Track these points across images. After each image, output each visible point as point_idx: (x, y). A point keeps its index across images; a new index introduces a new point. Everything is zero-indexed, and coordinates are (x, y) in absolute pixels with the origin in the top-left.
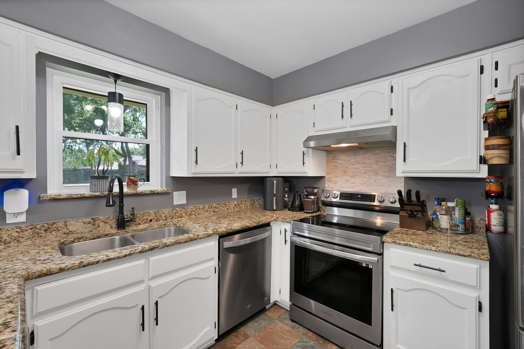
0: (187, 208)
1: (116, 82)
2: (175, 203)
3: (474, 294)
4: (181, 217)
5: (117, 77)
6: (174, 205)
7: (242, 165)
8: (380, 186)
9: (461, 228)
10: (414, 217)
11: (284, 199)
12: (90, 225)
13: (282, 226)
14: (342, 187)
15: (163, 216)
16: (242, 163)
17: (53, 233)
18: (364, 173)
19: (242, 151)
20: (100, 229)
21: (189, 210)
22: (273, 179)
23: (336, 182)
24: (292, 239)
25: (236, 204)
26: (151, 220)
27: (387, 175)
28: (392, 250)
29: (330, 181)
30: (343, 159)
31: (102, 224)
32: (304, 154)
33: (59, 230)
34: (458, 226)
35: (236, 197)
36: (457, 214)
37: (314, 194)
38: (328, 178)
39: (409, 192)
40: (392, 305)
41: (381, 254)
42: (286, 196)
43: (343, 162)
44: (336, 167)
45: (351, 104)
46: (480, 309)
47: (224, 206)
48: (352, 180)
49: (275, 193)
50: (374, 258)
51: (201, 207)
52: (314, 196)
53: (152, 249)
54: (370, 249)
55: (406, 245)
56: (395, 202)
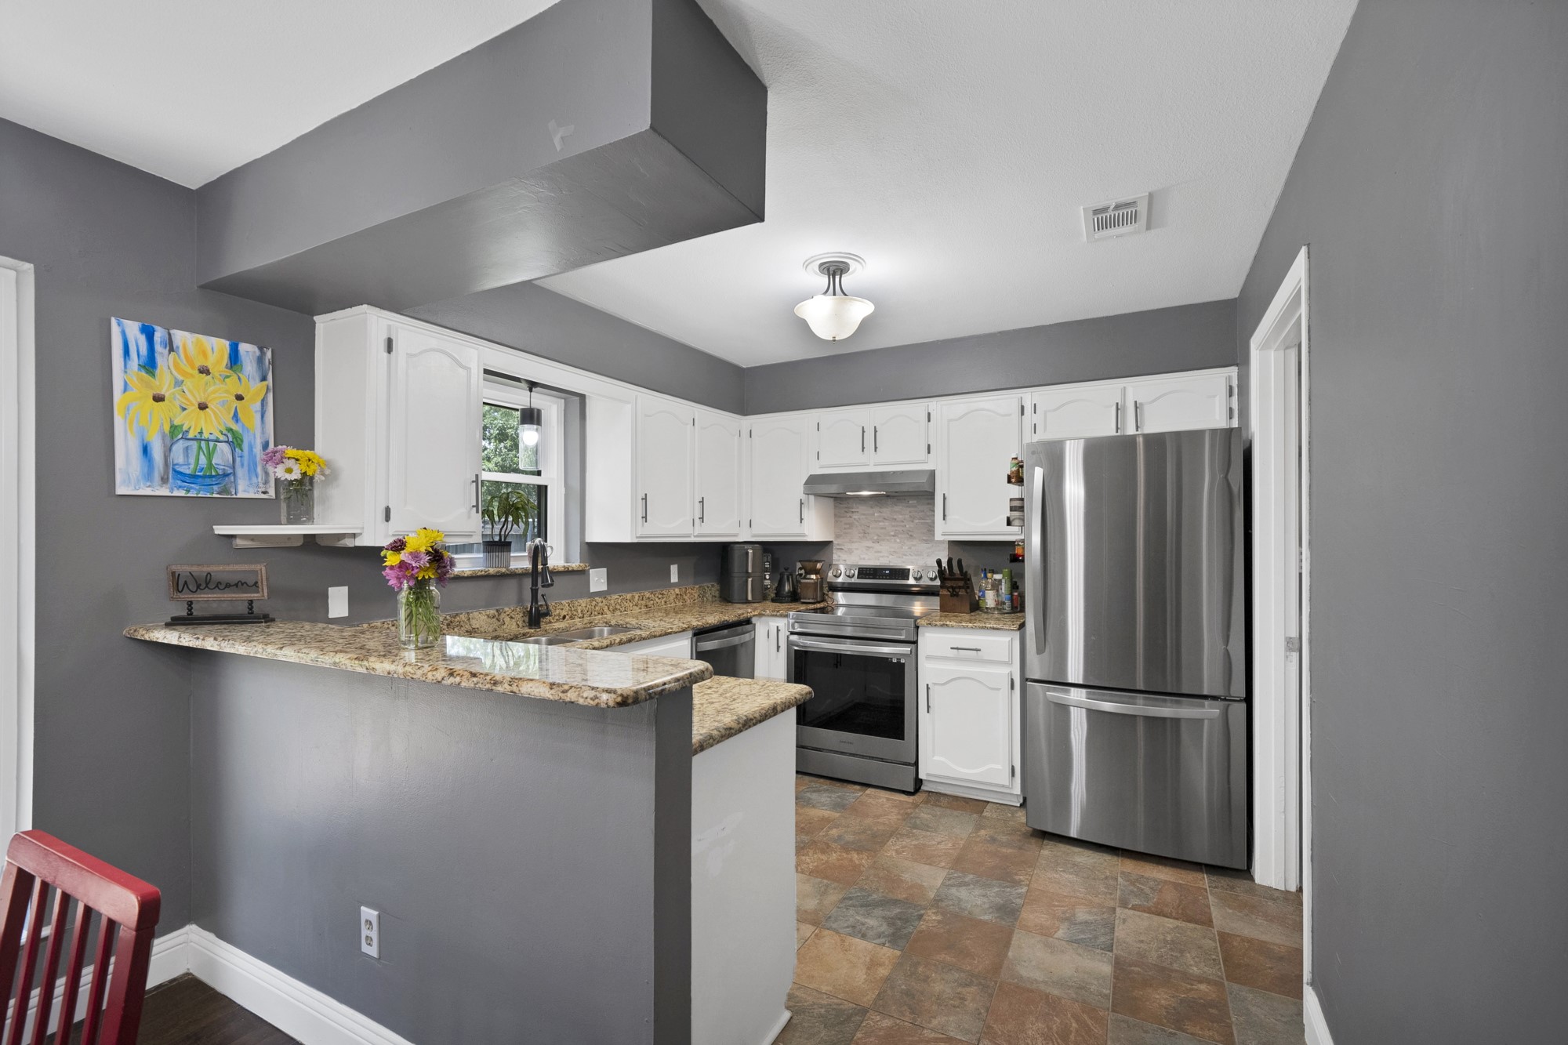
0: (609, 598)
1: (531, 390)
2: (592, 590)
3: (1004, 671)
4: (602, 614)
5: (532, 385)
6: (591, 591)
7: (703, 522)
8: (916, 555)
9: (1007, 607)
10: (957, 595)
11: (763, 582)
12: (494, 620)
13: (771, 624)
14: (861, 559)
15: (579, 611)
16: (702, 519)
17: (456, 629)
18: (893, 536)
19: (703, 498)
20: (505, 627)
21: (612, 601)
22: (746, 547)
23: (850, 552)
24: (791, 641)
25: (677, 594)
26: (564, 617)
27: (924, 538)
28: (927, 635)
29: (842, 549)
30: (861, 513)
31: (507, 619)
32: (801, 504)
33: (462, 626)
34: (1004, 603)
35: (677, 580)
36: (1004, 588)
37: (817, 572)
38: (838, 544)
39: (950, 561)
40: (928, 707)
41: (915, 642)
42: (767, 577)
43: (863, 517)
44: (851, 525)
45: (876, 431)
46: (1012, 687)
47: (660, 596)
48: (877, 546)
49: (750, 571)
50: (905, 649)
51: (629, 596)
52: (816, 574)
53: (630, 641)
54: (902, 637)
55: (942, 626)
56: (936, 578)
